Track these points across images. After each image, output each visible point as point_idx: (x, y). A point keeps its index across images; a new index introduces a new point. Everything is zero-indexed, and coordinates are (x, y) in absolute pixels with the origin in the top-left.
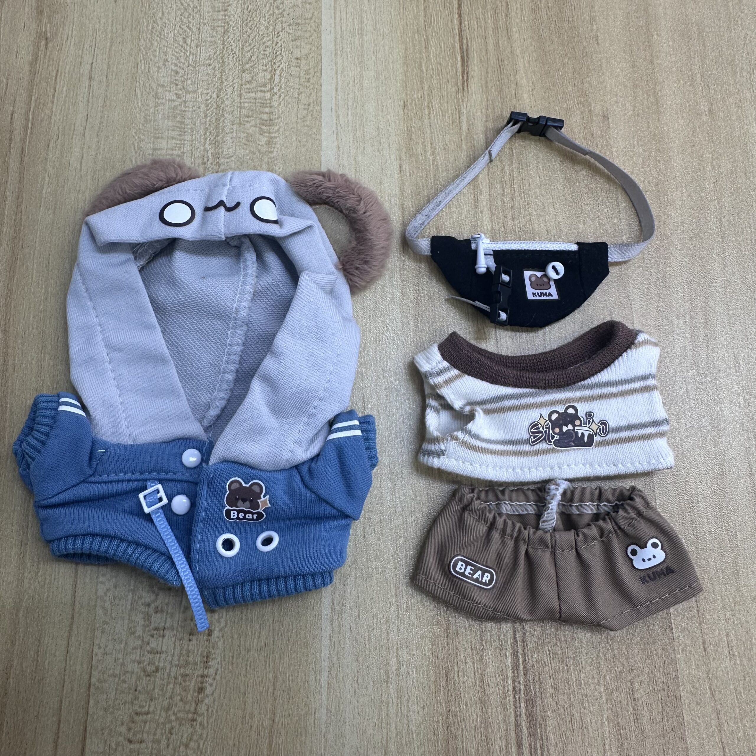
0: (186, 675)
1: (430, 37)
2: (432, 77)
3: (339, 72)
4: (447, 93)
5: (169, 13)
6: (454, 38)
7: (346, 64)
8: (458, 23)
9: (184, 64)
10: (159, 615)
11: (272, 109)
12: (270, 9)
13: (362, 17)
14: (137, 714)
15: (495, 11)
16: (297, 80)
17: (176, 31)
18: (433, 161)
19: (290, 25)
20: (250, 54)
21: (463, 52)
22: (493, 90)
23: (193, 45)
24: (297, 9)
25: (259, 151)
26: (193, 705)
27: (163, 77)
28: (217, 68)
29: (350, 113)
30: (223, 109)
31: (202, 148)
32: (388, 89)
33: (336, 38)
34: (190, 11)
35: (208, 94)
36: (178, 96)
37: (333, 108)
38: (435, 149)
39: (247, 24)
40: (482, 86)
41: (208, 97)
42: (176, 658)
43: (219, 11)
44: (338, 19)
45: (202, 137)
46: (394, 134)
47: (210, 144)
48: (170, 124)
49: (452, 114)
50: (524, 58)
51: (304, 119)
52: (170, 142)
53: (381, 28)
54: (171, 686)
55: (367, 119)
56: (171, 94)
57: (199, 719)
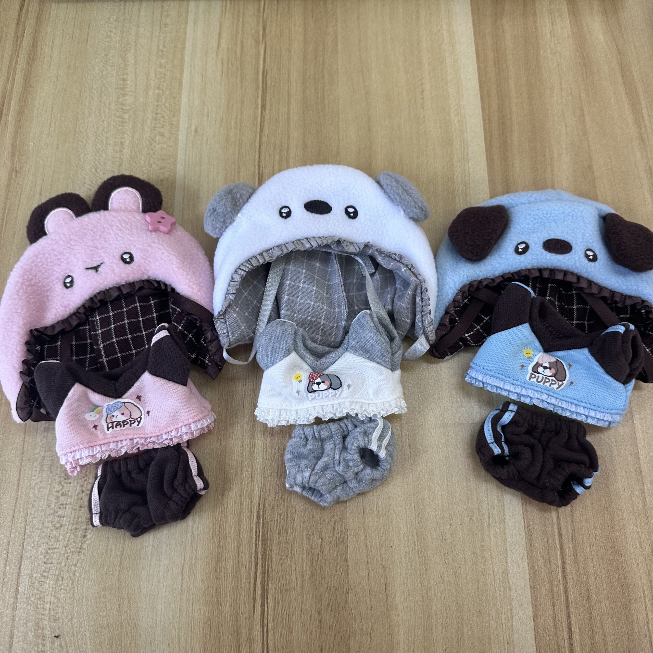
0: (77, 529)
1: (241, 166)
6: (255, 167)
8: (258, 158)
10: (63, 497)
14: (49, 549)
15: (281, 150)
21: (260, 176)
26: (80, 544)
42: (72, 519)
54: (68, 534)
57: (83, 552)
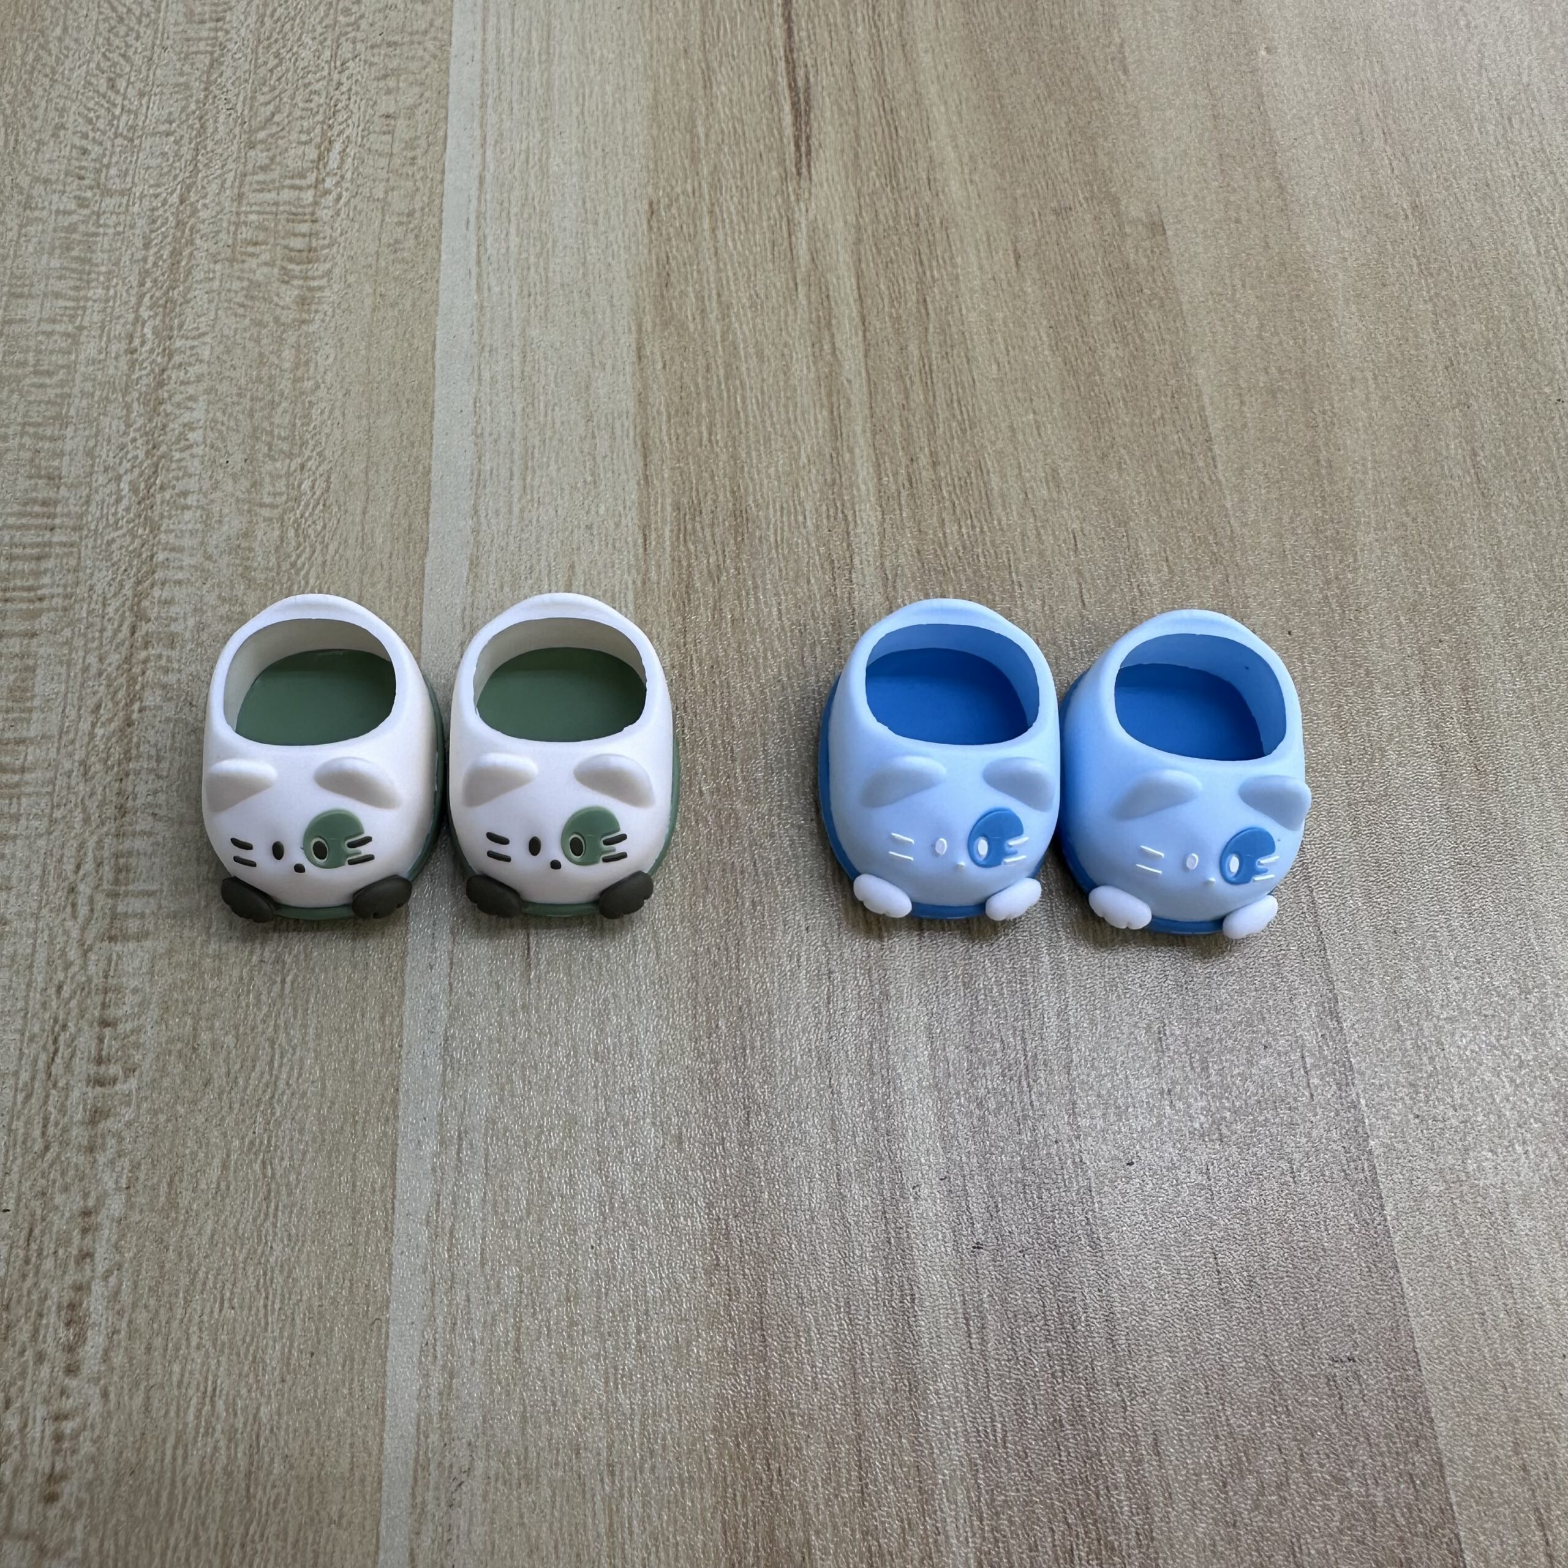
1: (715, 65)
2: (721, 150)
3: (490, 140)
4: (759, 183)
5: (79, 29)
6: (774, 65)
7: (507, 124)
8: (784, 36)
9: (104, 133)
11: (317, 227)
12: (327, 15)
13: (549, 25)
15: (874, 8)
16: (383, 162)
17: (93, 65)
18: (724, 334)
19: (372, 47)
20: (271, 107)
21: (797, 95)
22: (873, 174)
23: (132, 92)
24: (392, 14)
25: (277, 320)
27: (50, 161)
28: (185, 140)
29: (513, 230)
30: (191, 229)
31: (131, 317)
32: (611, 177)
33: (485, 71)
34: (133, 23)
35: (156, 196)
36: (82, 203)
37: (473, 219)
38: (729, 306)
39: (269, 46)
40: (845, 166)
41: (157, 203)
43: (202, 22)
44: (491, 35)
45: (133, 292)
46: (624, 274)
47: (151, 308)
48: (55, 263)
49: (770, 227)
50: (946, 103)
51: (395, 246)
52: (48, 305)
53: (596, 48)
55: (555, 242)
56: (65, 199)
